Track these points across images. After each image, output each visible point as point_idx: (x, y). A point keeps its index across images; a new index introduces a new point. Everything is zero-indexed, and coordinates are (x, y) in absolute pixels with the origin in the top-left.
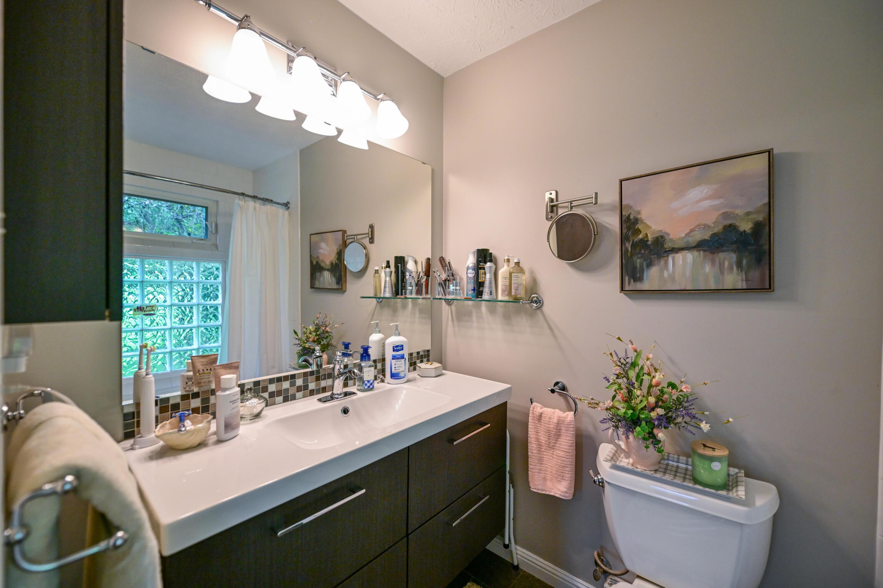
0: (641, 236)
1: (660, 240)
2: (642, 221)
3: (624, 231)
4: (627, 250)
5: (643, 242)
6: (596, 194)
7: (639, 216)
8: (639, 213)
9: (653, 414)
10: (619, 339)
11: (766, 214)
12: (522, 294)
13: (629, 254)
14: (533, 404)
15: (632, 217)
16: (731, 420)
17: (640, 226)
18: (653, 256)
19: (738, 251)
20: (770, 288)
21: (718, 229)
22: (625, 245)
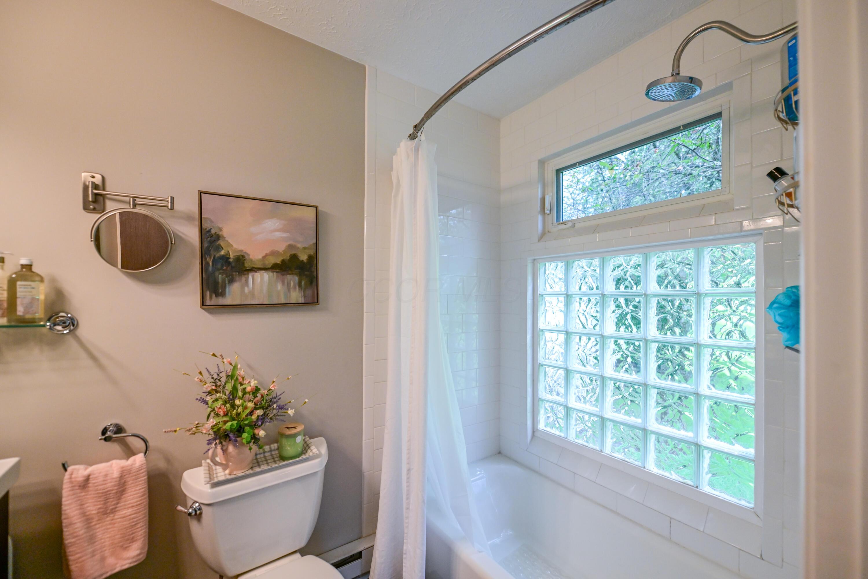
0: (222, 253)
1: (241, 259)
2: (224, 238)
3: (206, 245)
4: (208, 264)
5: (225, 259)
6: (172, 198)
7: (221, 233)
8: (221, 229)
10: (214, 355)
11: (315, 250)
12: (40, 313)
13: (210, 268)
15: (213, 232)
16: (306, 400)
17: (221, 243)
18: (234, 273)
19: (300, 275)
20: (317, 303)
21: (287, 257)
22: (206, 259)
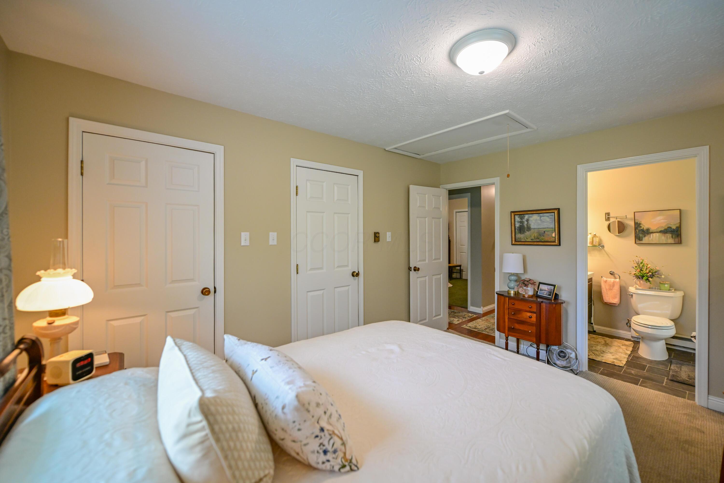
0: (642, 228)
1: (648, 230)
2: (642, 224)
3: (636, 226)
4: (637, 232)
5: (643, 230)
6: (626, 216)
7: (641, 223)
8: (641, 222)
9: (648, 274)
10: (637, 256)
11: (679, 225)
12: (597, 244)
13: (638, 233)
14: (603, 278)
15: (638, 223)
16: (670, 274)
17: (641, 225)
18: (646, 234)
19: (672, 234)
20: (681, 243)
21: (666, 227)
22: (636, 230)
